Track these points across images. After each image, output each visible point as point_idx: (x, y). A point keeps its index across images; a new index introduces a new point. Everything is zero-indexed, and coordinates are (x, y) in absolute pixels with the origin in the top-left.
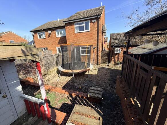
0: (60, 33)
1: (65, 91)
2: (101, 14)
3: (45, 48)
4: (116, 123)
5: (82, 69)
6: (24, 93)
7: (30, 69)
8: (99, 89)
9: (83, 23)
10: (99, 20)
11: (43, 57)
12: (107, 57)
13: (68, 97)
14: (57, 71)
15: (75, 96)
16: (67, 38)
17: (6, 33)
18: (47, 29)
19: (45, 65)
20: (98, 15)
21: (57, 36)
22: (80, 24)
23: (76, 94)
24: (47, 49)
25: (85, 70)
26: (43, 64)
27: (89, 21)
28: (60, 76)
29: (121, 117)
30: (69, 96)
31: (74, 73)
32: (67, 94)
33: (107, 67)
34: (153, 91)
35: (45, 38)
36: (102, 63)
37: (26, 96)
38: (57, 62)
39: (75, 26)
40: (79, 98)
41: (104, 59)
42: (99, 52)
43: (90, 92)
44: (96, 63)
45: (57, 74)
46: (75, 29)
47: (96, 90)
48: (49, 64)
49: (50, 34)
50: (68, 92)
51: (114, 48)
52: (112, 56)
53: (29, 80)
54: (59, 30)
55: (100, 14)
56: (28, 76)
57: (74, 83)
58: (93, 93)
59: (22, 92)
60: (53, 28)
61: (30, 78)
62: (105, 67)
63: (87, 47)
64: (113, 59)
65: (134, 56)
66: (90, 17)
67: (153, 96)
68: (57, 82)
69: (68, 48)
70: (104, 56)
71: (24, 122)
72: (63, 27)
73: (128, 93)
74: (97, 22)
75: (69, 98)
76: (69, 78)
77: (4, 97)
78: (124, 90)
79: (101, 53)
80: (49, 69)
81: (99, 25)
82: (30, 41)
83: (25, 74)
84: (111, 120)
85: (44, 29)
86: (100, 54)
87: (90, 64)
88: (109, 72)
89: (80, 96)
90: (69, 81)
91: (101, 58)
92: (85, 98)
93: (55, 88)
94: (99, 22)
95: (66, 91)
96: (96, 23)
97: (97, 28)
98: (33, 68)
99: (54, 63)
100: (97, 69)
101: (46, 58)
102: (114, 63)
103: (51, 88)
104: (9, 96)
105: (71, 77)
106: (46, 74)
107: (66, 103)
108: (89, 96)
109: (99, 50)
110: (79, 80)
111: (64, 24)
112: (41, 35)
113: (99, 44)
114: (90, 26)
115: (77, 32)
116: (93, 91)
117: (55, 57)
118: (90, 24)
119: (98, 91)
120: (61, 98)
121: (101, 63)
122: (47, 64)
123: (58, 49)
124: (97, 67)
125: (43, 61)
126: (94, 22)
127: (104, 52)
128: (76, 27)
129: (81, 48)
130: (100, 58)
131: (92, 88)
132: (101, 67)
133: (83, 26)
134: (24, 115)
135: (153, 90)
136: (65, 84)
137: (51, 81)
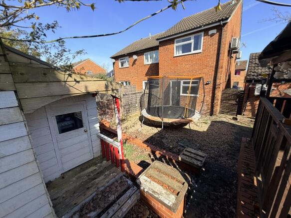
0: (151, 58)
1: (146, 145)
2: (228, 18)
3: (126, 82)
4: (217, 208)
5: (178, 118)
6: (101, 133)
7: (107, 110)
8: (200, 153)
9: (190, 39)
10: (225, 29)
11: (124, 95)
12: (234, 102)
13: (149, 154)
14: (140, 117)
15: (160, 155)
16: (160, 67)
17: (84, 61)
18: (132, 53)
19: (125, 106)
20: (223, 20)
21: (146, 62)
22: (184, 41)
23: (161, 153)
24: (129, 83)
25: (182, 121)
26: (123, 104)
27: (203, 34)
28: (143, 125)
29: (231, 203)
30: (151, 154)
31: (164, 123)
32: (148, 150)
33: (233, 122)
34: (277, 159)
35: (128, 66)
36: (222, 112)
37: (102, 136)
38: (140, 104)
39: (176, 45)
40: (165, 159)
41: (227, 104)
42: (216, 91)
43: (184, 154)
44: (209, 111)
45: (139, 121)
46: (175, 50)
47: (194, 154)
48: (129, 105)
49: (136, 60)
50: (150, 148)
51: (253, 84)
52: (248, 99)
53: (104, 123)
54: (149, 54)
55: (228, 16)
56: (104, 118)
57: (162, 138)
58: (188, 156)
59: (99, 131)
60: (142, 50)
61: (106, 121)
62: (227, 121)
63: (191, 81)
64: (249, 108)
65: (285, 101)
66: (204, 26)
67: (277, 167)
68: (138, 132)
69: (160, 83)
70: (229, 100)
71: (98, 163)
72: (155, 48)
73: (252, 168)
74: (218, 33)
75: (150, 157)
76: (155, 130)
77: (85, 132)
78: (247, 162)
79: (223, 94)
80: (130, 112)
81: (223, 40)
82: (109, 71)
83: (100, 115)
84: (211, 202)
85: (128, 54)
86: (219, 94)
87: (194, 112)
88: (235, 131)
89: (167, 157)
90: (155, 134)
91: (221, 102)
92: (174, 161)
93: (133, 139)
94: (223, 33)
95: (148, 146)
96: (216, 37)
97: (217, 46)
98: (110, 109)
99: (136, 105)
100: (209, 122)
101: (126, 96)
102: (250, 116)
103: (128, 138)
104: (88, 132)
105: (159, 129)
106: (124, 120)
107: (146, 161)
108: (180, 159)
109: (217, 87)
110: (171, 136)
111: (157, 43)
112: (123, 62)
113: (219, 75)
114: (204, 42)
115: (178, 55)
116: (189, 154)
117: (139, 96)
118: (204, 39)
119: (198, 155)
120: (140, 154)
121: (220, 113)
122: (127, 105)
123: (145, 83)
124: (209, 120)
125: (122, 100)
126: (212, 35)
127: (230, 91)
128: (177, 47)
129: (182, 82)
130: (218, 102)
131: (189, 149)
132: (218, 120)
133: (191, 44)
134: (99, 157)
135: (278, 157)
136: (148, 137)
137: (130, 130)
